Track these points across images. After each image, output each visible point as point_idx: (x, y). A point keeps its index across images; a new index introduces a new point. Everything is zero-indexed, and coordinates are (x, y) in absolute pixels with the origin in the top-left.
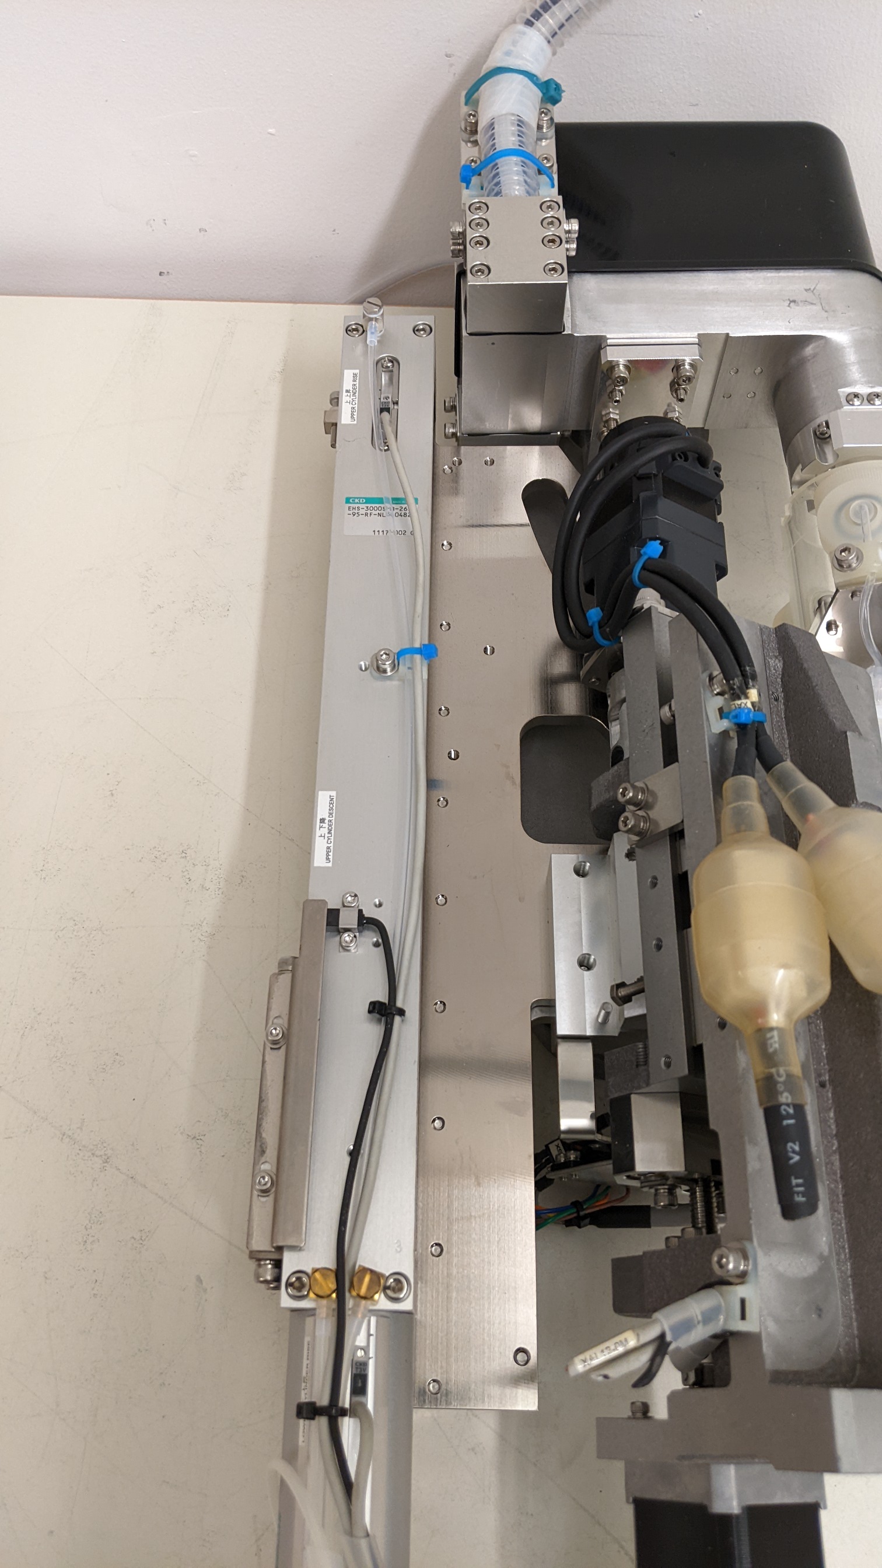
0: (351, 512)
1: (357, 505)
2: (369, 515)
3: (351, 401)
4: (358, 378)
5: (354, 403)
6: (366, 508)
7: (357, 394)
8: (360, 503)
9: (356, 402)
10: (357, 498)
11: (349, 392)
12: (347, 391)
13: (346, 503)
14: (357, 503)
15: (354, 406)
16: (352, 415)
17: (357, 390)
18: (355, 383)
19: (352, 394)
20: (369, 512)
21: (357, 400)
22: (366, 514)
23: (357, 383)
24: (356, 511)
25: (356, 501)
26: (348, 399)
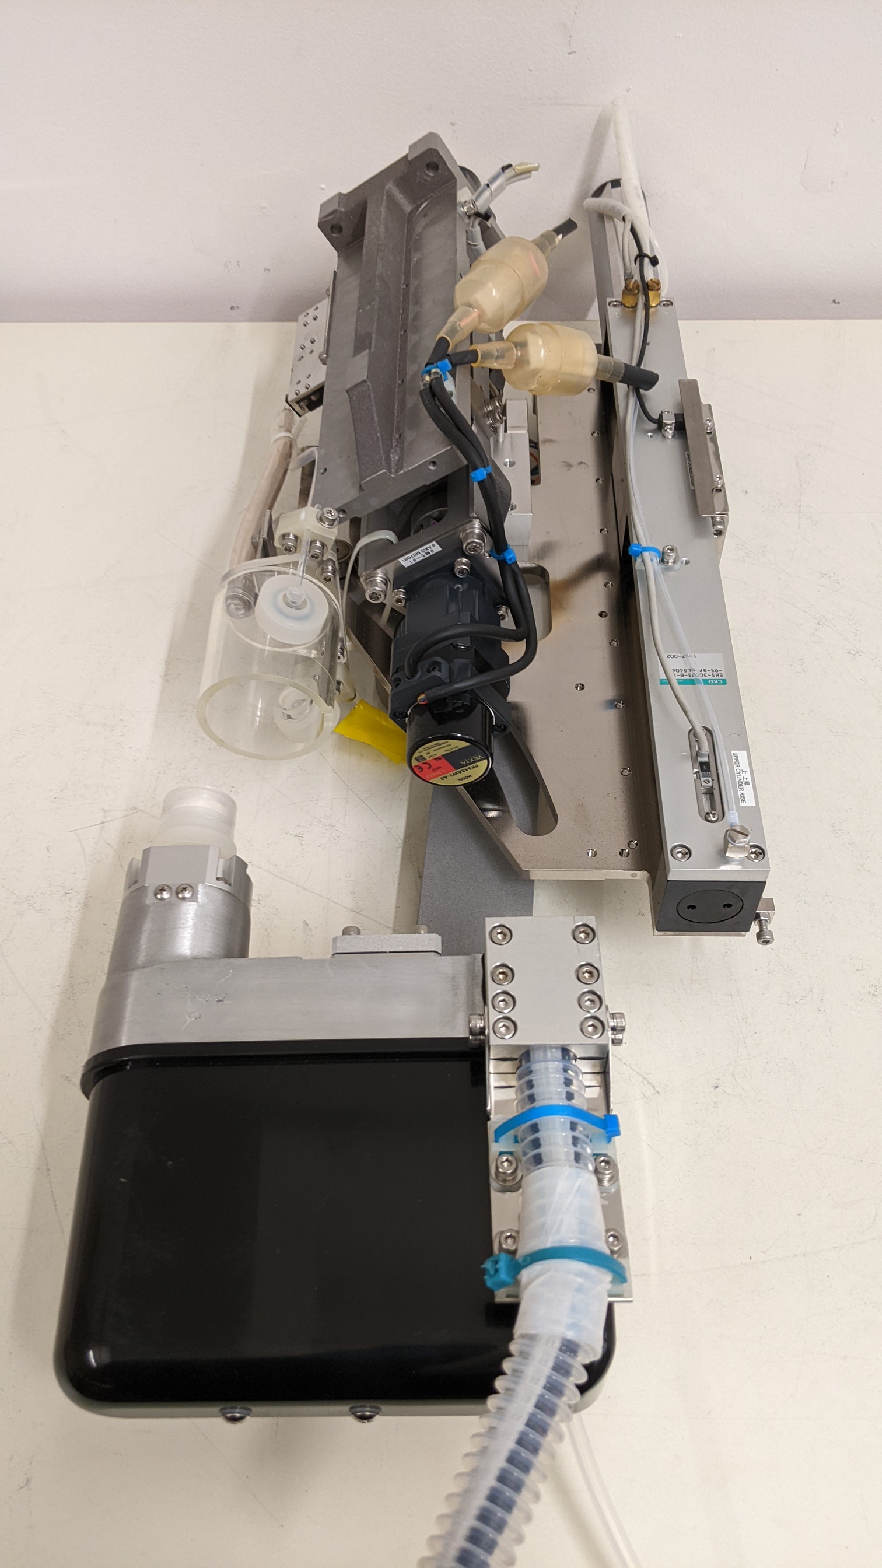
0: (719, 672)
1: (715, 678)
2: (703, 670)
3: (741, 773)
4: (740, 797)
5: (738, 770)
6: (707, 675)
7: (737, 780)
8: (713, 680)
9: (736, 772)
10: (716, 684)
11: (745, 782)
12: (747, 783)
13: (726, 680)
14: (715, 680)
15: (737, 768)
16: (737, 759)
17: (738, 785)
18: (741, 792)
19: (742, 780)
20: (703, 673)
21: (736, 774)
22: (705, 670)
23: (739, 792)
24: (715, 673)
25: (716, 682)
26: (744, 775)
